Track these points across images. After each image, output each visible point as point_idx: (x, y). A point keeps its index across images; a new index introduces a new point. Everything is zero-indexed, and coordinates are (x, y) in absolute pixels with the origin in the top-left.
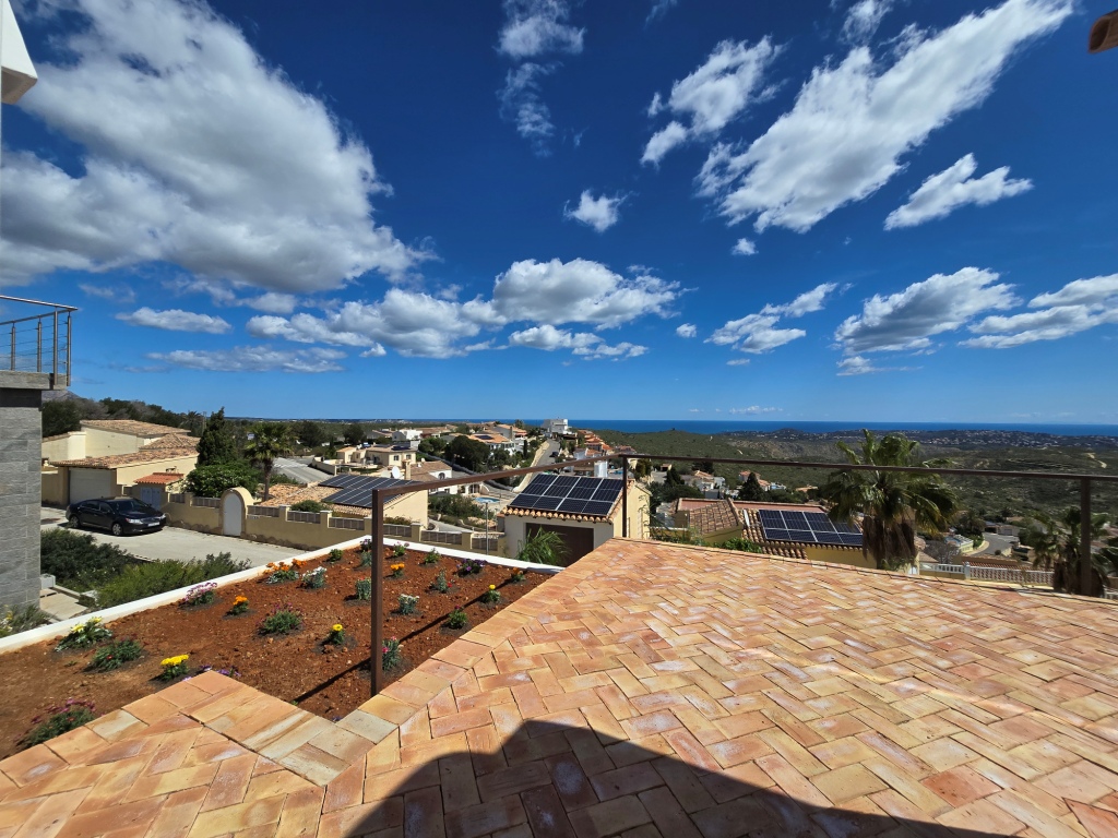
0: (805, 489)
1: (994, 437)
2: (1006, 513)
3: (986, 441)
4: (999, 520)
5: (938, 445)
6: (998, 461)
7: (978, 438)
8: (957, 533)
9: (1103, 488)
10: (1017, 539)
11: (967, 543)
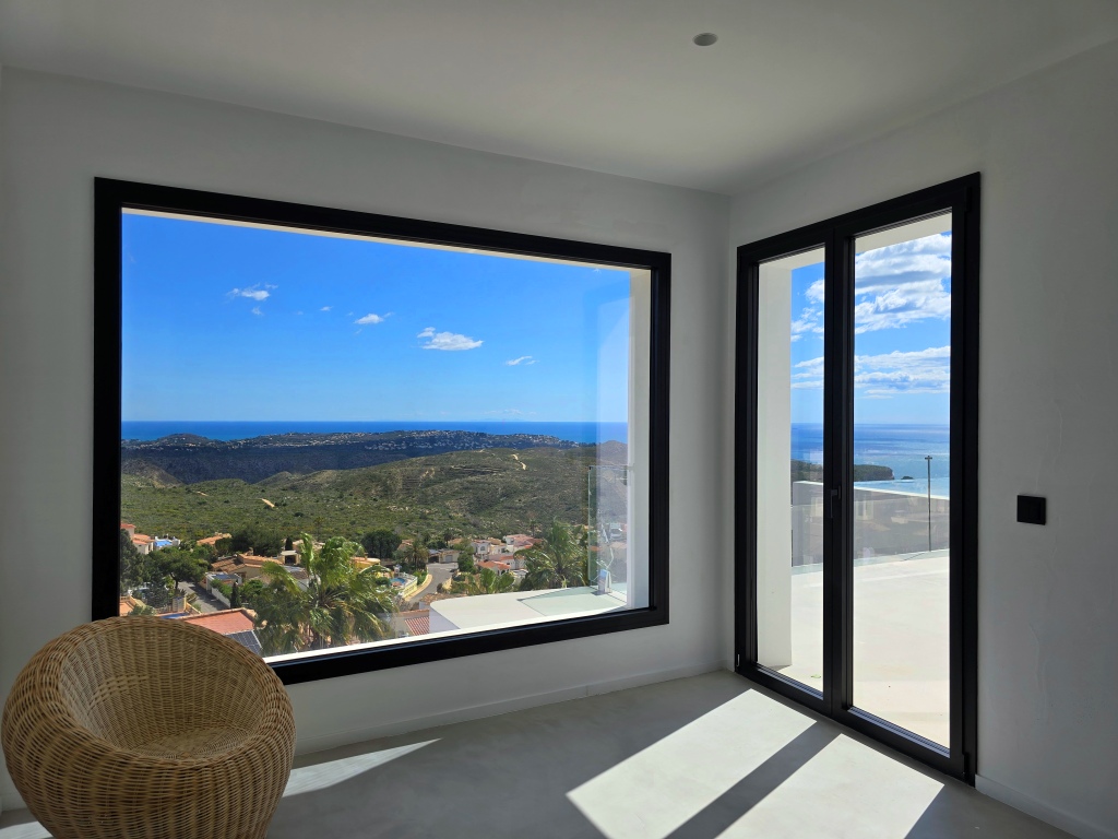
0: (211, 541)
1: (440, 438)
2: (448, 537)
3: (432, 444)
4: (441, 546)
6: (442, 469)
7: (426, 440)
8: (401, 571)
9: (523, 492)
10: (456, 566)
11: (412, 581)
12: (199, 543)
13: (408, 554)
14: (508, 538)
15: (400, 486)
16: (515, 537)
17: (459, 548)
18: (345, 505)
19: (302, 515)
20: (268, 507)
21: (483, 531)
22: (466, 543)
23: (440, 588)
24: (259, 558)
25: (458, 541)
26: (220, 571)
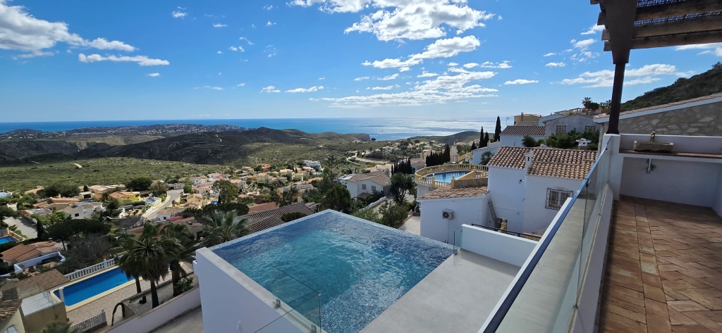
0: (35, 191)
1: (179, 128)
2: (178, 177)
3: (175, 130)
4: (175, 182)
5: (150, 135)
6: (180, 143)
7: (171, 129)
8: (153, 196)
9: (221, 152)
10: (183, 190)
11: (158, 200)
12: (26, 193)
13: (156, 188)
14: (210, 175)
15: (158, 151)
16: (213, 174)
17: (185, 182)
18: (124, 163)
19: (98, 171)
20: (77, 168)
21: (199, 171)
22: (188, 180)
23: (173, 202)
24: (64, 199)
25: (183, 179)
26: (38, 208)
